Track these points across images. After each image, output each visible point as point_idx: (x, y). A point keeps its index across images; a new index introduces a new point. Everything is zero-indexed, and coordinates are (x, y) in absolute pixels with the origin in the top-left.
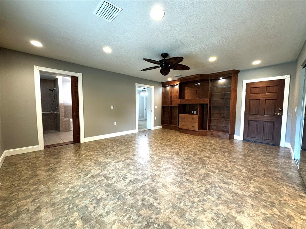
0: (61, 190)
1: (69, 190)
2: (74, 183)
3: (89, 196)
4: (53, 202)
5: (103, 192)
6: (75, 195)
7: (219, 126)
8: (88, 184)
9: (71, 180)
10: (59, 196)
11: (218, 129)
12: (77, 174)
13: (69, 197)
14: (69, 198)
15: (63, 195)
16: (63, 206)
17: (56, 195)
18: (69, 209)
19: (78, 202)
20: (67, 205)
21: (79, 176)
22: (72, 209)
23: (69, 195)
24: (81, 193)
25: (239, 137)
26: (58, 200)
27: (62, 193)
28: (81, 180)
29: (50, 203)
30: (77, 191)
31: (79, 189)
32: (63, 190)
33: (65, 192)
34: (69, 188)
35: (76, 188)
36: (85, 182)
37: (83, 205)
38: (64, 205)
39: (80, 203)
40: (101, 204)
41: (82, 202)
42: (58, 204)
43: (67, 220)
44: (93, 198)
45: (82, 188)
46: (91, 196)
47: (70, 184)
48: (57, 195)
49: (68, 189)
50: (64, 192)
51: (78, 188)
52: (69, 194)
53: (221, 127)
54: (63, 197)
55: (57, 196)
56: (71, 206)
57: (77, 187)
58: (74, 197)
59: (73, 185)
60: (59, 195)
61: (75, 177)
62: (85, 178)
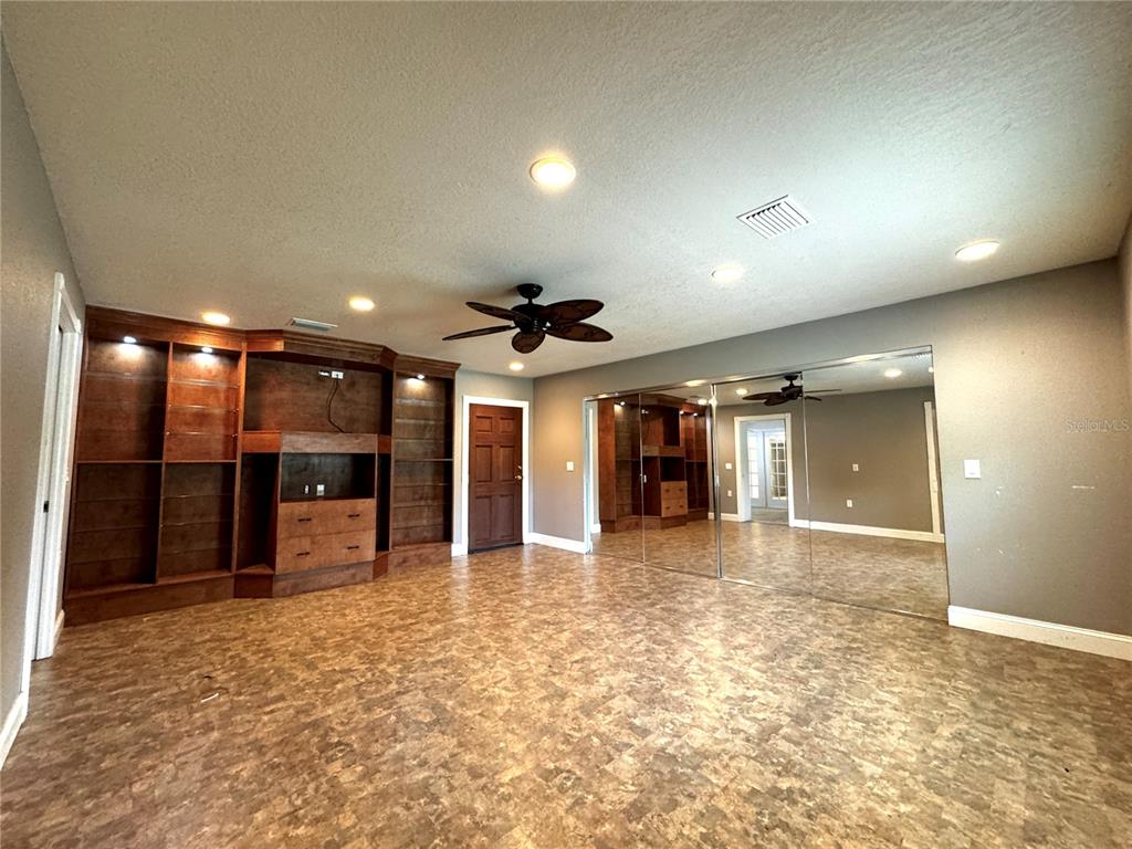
0: (927, 827)
1: (903, 802)
2: (860, 809)
3: (871, 743)
4: (977, 813)
5: (836, 722)
6: (901, 773)
7: (412, 527)
8: (831, 765)
9: (859, 831)
10: (946, 813)
11: (407, 540)
12: (803, 834)
13: (922, 786)
14: (923, 782)
15: (935, 805)
16: (955, 779)
17: (955, 827)
18: (946, 762)
19: (912, 755)
20: (942, 774)
21: (810, 817)
22: (936, 757)
23: (916, 788)
24: (879, 765)
25: (460, 547)
26: (958, 805)
27: (930, 816)
28: (827, 796)
29: (988, 821)
30: (881, 778)
31: (872, 777)
32: (921, 821)
33: (918, 810)
34: (896, 811)
35: (875, 790)
36: (831, 779)
37: (907, 743)
38: (949, 779)
39: (910, 751)
40: (873, 715)
41: (902, 748)
42: (965, 797)
43: (964, 752)
44: (870, 733)
45: (859, 772)
46: (868, 740)
47: (880, 818)
48: (950, 823)
49: (903, 808)
50: (922, 812)
51: (870, 784)
52: (915, 792)
53: (418, 529)
54: (938, 800)
55: (955, 821)
56: (936, 762)
57: (872, 789)
58: (907, 774)
59: (877, 806)
60: (944, 816)
61: (829, 830)
62: (807, 789)
